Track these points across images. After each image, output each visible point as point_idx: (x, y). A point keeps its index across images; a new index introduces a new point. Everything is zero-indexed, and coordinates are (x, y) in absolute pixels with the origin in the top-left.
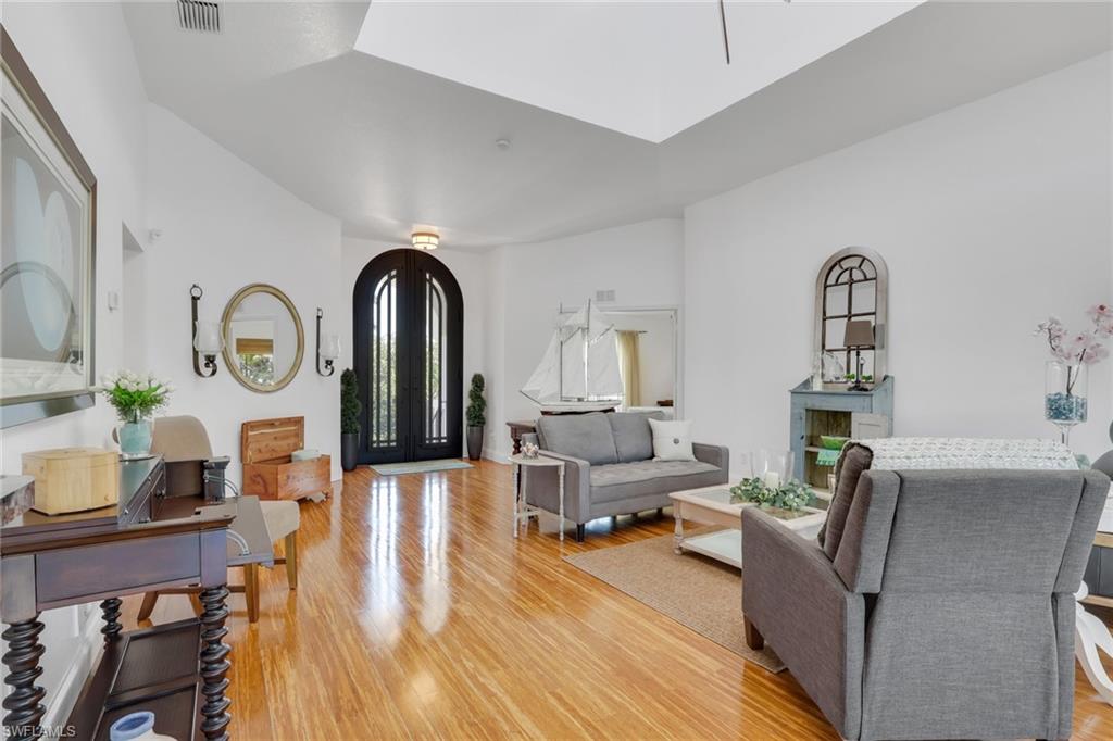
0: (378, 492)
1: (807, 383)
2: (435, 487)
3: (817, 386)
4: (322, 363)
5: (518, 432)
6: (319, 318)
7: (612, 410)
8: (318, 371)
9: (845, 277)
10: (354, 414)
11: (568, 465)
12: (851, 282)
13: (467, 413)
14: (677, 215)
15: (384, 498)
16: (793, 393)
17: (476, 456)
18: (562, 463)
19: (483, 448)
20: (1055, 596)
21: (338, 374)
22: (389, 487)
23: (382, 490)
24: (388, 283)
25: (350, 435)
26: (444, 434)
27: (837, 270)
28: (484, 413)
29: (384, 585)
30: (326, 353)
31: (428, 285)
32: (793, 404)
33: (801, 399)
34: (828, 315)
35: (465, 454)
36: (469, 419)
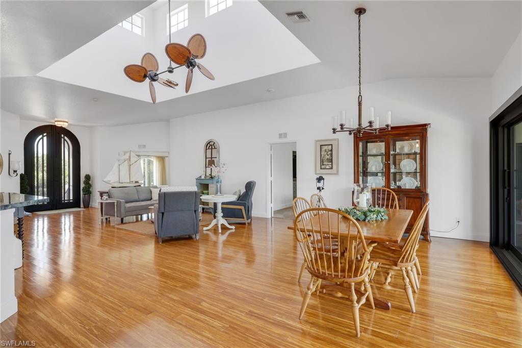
1: (200, 177)
2: (67, 219)
3: (203, 177)
4: (12, 172)
5: (102, 194)
6: (9, 154)
7: (140, 186)
8: (9, 174)
9: (210, 148)
11: (117, 202)
12: (212, 149)
13: (83, 190)
14: (168, 121)
16: (197, 179)
17: (87, 205)
18: (116, 201)
19: (90, 203)
20: (195, 211)
21: (19, 176)
22: (43, 220)
23: (40, 222)
24: (42, 138)
26: (71, 198)
27: (209, 145)
28: (91, 190)
31: (63, 139)
32: (197, 183)
33: (198, 181)
34: (207, 157)
35: (82, 205)
36: (83, 192)
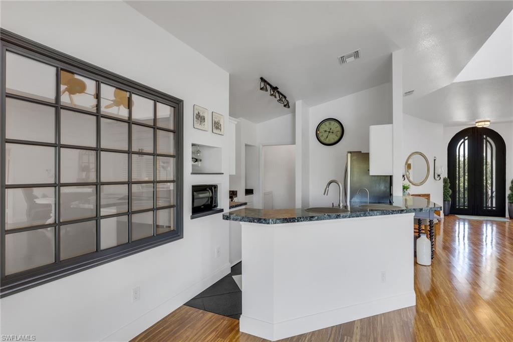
0: (459, 225)
2: (489, 227)
4: (436, 176)
6: (435, 160)
8: (435, 178)
10: (448, 194)
13: (508, 197)
15: (462, 228)
21: (442, 179)
22: (464, 224)
24: (464, 142)
25: (446, 202)
26: (494, 205)
29: (461, 255)
30: (438, 172)
31: (485, 140)
35: (507, 216)
36: (509, 200)
